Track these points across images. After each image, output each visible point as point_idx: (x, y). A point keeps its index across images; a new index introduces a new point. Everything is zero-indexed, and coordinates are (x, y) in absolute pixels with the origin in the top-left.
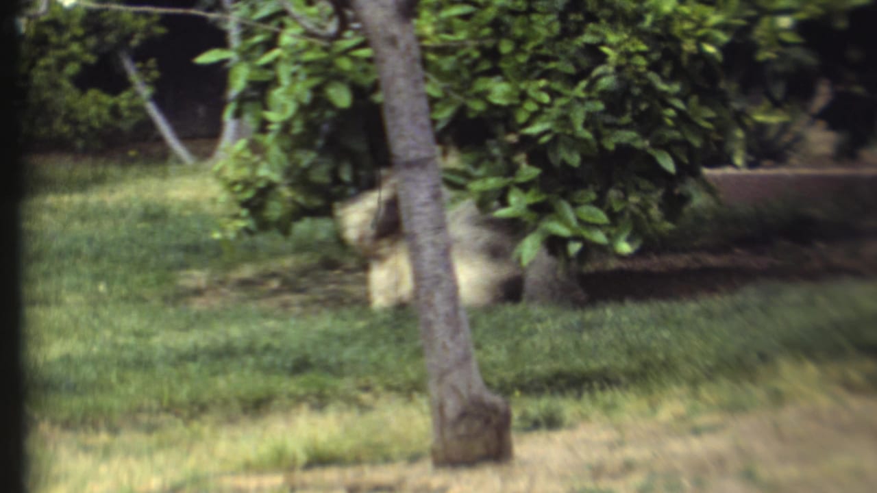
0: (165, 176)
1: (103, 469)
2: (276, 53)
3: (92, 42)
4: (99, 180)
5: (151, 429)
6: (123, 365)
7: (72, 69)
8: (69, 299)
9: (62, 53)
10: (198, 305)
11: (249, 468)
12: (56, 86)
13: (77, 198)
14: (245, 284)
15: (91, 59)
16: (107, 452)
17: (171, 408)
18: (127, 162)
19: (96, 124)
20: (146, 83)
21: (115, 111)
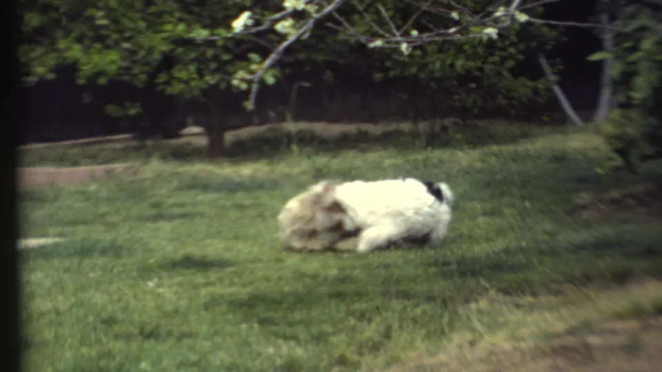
0: (564, 133)
1: (529, 318)
2: (639, 54)
3: (522, 46)
4: (525, 136)
5: (557, 293)
6: (542, 253)
7: (510, 63)
8: (507, 211)
9: (504, 54)
10: (585, 215)
11: (619, 316)
12: (499, 74)
13: (511, 148)
14: (614, 202)
15: (521, 57)
16: (531, 308)
17: (571, 280)
18: (542, 124)
19: (525, 100)
20: (554, 73)
21: (536, 91)
